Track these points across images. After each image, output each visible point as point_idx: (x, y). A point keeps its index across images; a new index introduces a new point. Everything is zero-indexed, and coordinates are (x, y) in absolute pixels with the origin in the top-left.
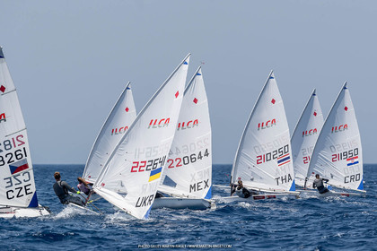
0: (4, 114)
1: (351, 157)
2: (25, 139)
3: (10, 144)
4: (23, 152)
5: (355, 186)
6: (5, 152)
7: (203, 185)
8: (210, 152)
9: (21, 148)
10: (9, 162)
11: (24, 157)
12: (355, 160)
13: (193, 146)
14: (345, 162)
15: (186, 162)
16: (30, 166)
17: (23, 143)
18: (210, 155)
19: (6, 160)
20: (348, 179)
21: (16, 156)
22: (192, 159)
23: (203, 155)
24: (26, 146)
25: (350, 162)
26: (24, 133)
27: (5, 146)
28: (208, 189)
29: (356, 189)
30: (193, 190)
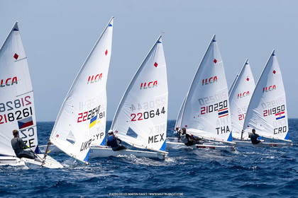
0: (16, 78)
1: (278, 113)
2: (31, 100)
3: (19, 103)
4: (29, 111)
5: (282, 136)
6: (15, 110)
7: (159, 138)
8: (166, 110)
9: (28, 107)
10: (17, 119)
11: (30, 115)
12: (282, 115)
13: (152, 103)
14: (275, 117)
15: (146, 117)
16: (35, 123)
17: (30, 103)
18: (166, 113)
19: (16, 116)
20: (277, 131)
21: (24, 113)
22: (151, 115)
23: (160, 112)
24: (32, 105)
25: (278, 116)
26: (31, 95)
27: (16, 104)
28: (163, 142)
29: (283, 139)
30: (151, 142)
